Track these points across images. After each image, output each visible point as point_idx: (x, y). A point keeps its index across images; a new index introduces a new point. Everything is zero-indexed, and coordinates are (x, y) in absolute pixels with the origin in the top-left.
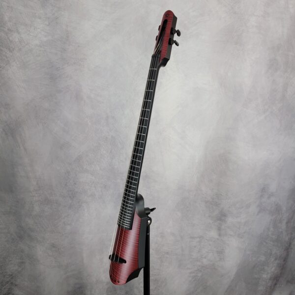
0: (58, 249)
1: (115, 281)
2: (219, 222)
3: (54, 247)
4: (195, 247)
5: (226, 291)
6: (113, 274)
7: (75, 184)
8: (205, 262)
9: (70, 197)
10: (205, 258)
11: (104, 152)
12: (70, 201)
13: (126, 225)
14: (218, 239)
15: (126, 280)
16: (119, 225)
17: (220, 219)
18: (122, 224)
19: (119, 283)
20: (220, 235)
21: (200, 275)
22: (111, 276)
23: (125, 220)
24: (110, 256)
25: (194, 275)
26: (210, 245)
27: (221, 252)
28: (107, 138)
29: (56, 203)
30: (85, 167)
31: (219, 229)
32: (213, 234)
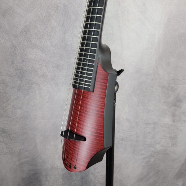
0: (9, 134)
1: (70, 167)
2: (174, 108)
3: (4, 132)
4: (149, 133)
5: (176, 175)
6: (67, 157)
7: (23, 61)
8: (158, 147)
9: (18, 77)
10: (158, 144)
11: (56, 24)
12: (19, 82)
13: (85, 85)
14: (171, 125)
15: (86, 165)
16: (74, 86)
17: (175, 105)
18: (80, 83)
19: (76, 170)
20: (174, 121)
21: (152, 160)
22: (64, 161)
23: (83, 77)
24: (62, 132)
25: (147, 160)
26: (164, 131)
27: (174, 138)
28: (58, 6)
29: (3, 83)
30: (34, 41)
31: (174, 115)
32: (167, 120)
